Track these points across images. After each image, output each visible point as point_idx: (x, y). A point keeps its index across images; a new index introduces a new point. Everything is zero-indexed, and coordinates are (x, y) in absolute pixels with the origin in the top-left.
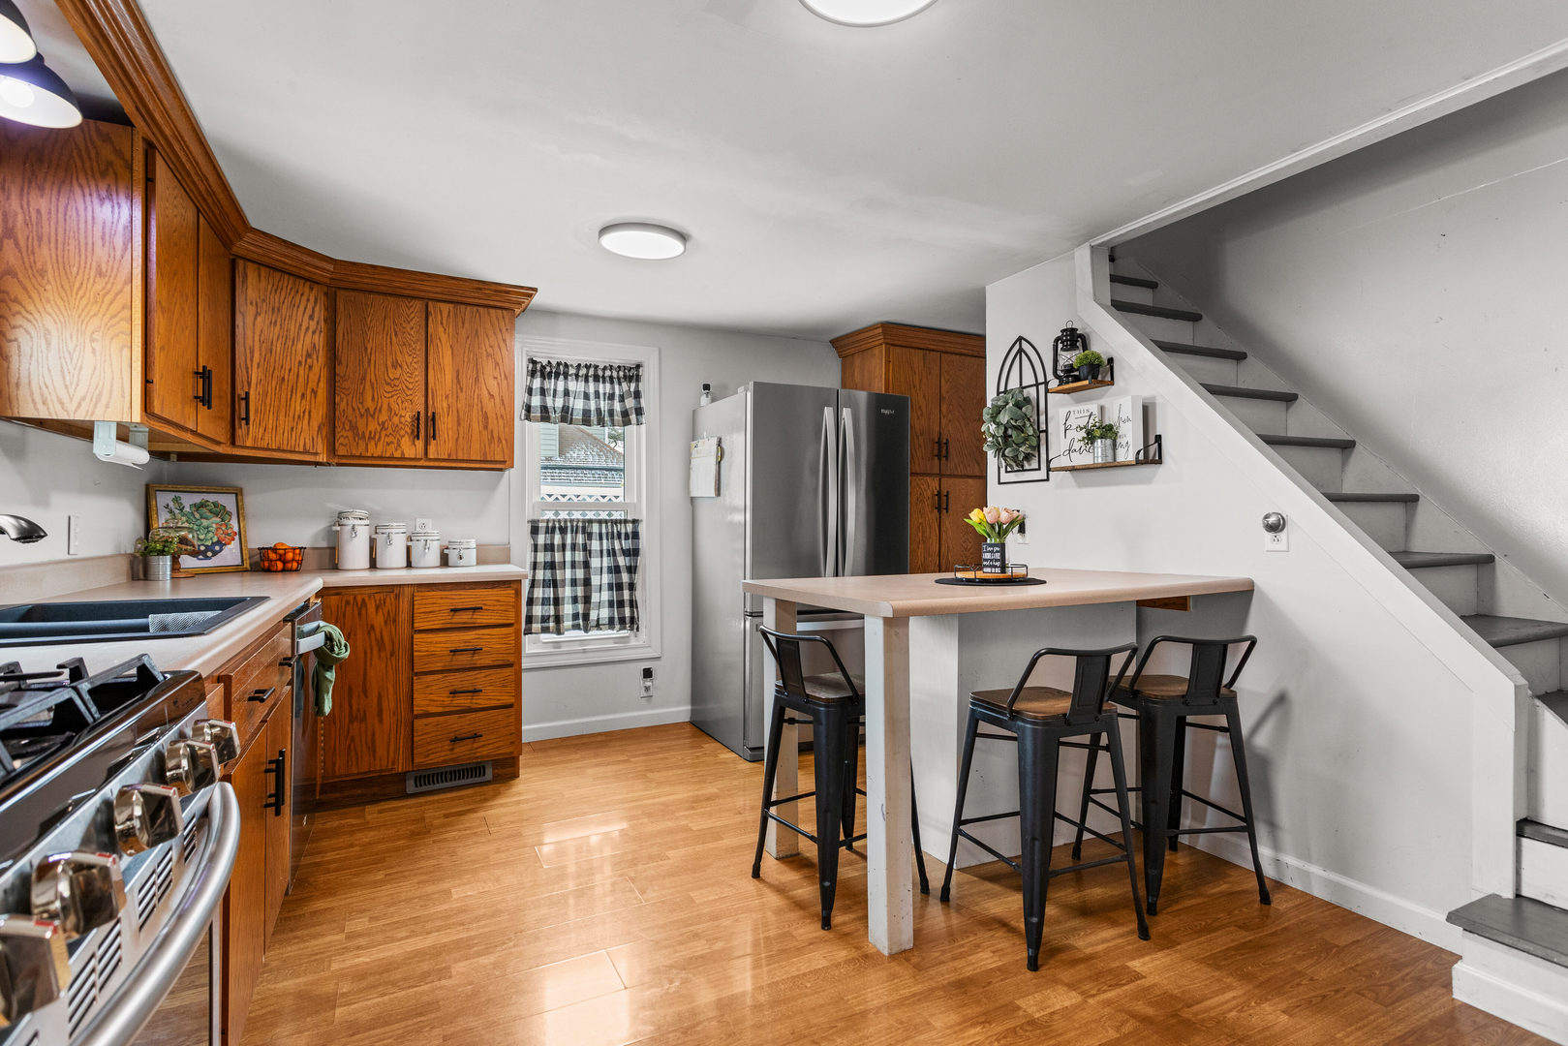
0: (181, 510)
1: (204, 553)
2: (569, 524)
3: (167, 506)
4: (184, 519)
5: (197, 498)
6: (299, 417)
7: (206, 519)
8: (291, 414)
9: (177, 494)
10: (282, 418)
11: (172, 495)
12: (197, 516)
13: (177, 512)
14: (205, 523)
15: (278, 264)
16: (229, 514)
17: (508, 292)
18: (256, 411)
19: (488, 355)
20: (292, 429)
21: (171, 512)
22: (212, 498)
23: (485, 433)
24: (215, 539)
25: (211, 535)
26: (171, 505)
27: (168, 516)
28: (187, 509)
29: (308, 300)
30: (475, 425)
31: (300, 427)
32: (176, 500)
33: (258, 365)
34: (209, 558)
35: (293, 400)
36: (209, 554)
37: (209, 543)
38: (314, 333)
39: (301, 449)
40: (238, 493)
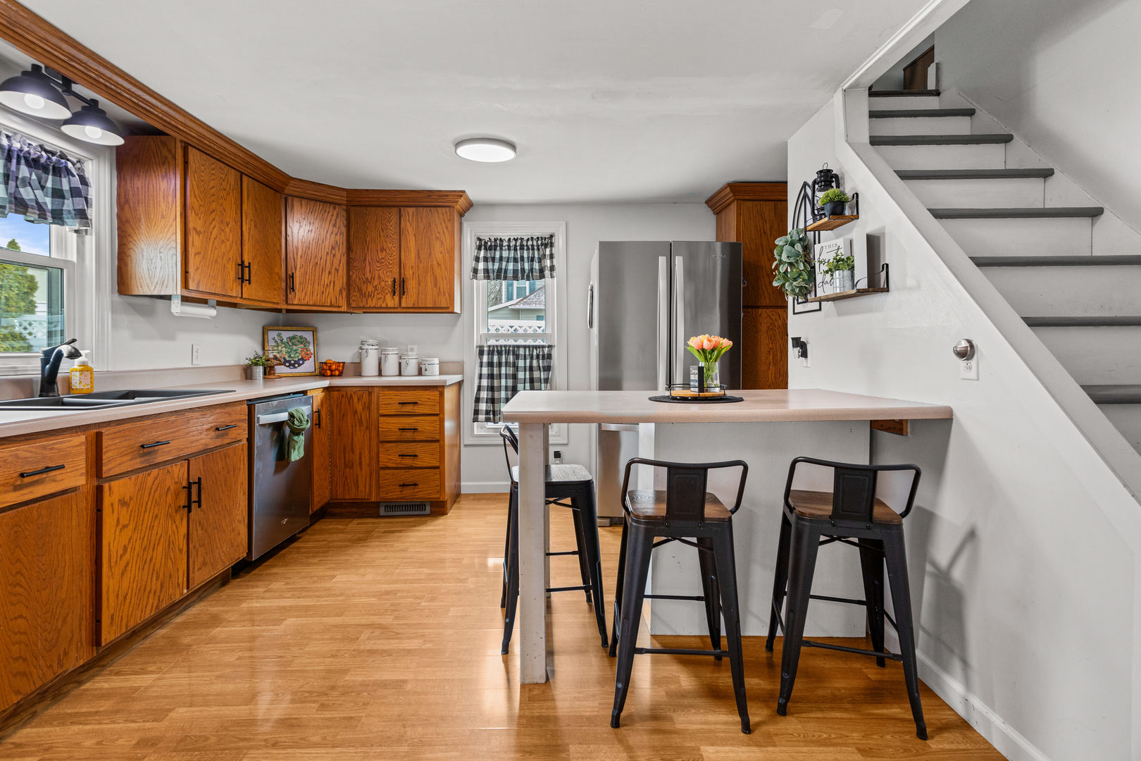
0: (282, 341)
1: (293, 365)
2: (503, 349)
3: (274, 339)
4: (283, 345)
5: (291, 334)
6: (327, 285)
7: (295, 345)
8: (322, 283)
9: (280, 332)
10: (316, 286)
11: (277, 332)
12: (291, 344)
13: (279, 342)
14: (295, 348)
15: (312, 196)
16: (309, 343)
17: (447, 196)
18: (300, 284)
19: (437, 238)
20: (323, 293)
21: (276, 341)
22: (299, 334)
23: (435, 289)
24: (300, 357)
25: (298, 354)
26: (276, 338)
27: (274, 344)
28: (285, 340)
29: (332, 216)
30: (429, 285)
31: (328, 291)
32: (279, 335)
33: (301, 257)
34: (296, 368)
35: (323, 276)
36: (296, 365)
37: (297, 359)
38: (336, 234)
39: (329, 304)
40: (314, 331)
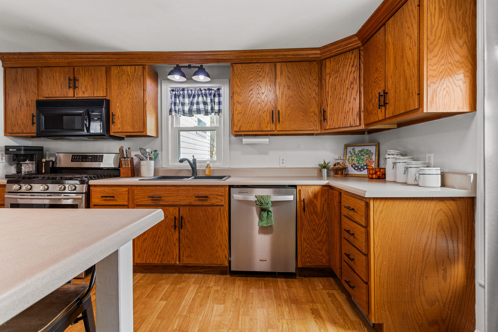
0: (355, 153)
1: (358, 169)
3: (350, 152)
4: (355, 156)
5: (360, 148)
6: (348, 112)
7: (363, 156)
8: (344, 112)
9: (354, 147)
10: (340, 114)
11: (352, 148)
12: (360, 155)
13: (353, 153)
14: (362, 157)
16: (372, 154)
18: (330, 115)
20: (345, 118)
21: (351, 154)
22: (366, 148)
24: (365, 164)
25: (364, 162)
26: (352, 151)
27: (350, 155)
28: (357, 152)
29: (351, 59)
31: (348, 116)
32: (353, 149)
33: (331, 97)
34: (362, 171)
35: (345, 106)
36: (362, 169)
37: (362, 165)
40: (378, 145)
